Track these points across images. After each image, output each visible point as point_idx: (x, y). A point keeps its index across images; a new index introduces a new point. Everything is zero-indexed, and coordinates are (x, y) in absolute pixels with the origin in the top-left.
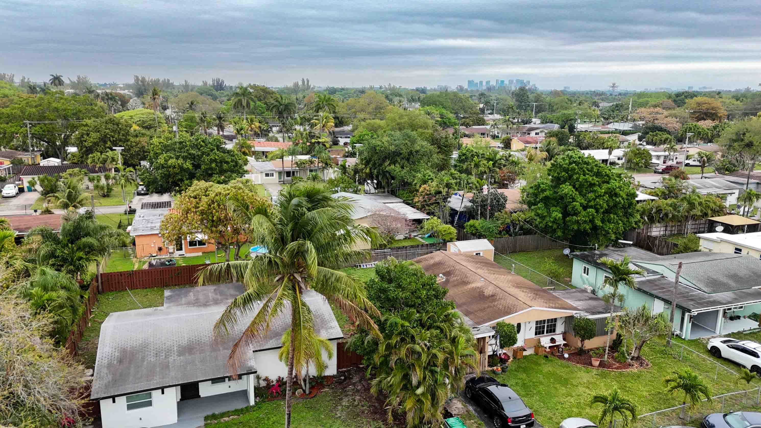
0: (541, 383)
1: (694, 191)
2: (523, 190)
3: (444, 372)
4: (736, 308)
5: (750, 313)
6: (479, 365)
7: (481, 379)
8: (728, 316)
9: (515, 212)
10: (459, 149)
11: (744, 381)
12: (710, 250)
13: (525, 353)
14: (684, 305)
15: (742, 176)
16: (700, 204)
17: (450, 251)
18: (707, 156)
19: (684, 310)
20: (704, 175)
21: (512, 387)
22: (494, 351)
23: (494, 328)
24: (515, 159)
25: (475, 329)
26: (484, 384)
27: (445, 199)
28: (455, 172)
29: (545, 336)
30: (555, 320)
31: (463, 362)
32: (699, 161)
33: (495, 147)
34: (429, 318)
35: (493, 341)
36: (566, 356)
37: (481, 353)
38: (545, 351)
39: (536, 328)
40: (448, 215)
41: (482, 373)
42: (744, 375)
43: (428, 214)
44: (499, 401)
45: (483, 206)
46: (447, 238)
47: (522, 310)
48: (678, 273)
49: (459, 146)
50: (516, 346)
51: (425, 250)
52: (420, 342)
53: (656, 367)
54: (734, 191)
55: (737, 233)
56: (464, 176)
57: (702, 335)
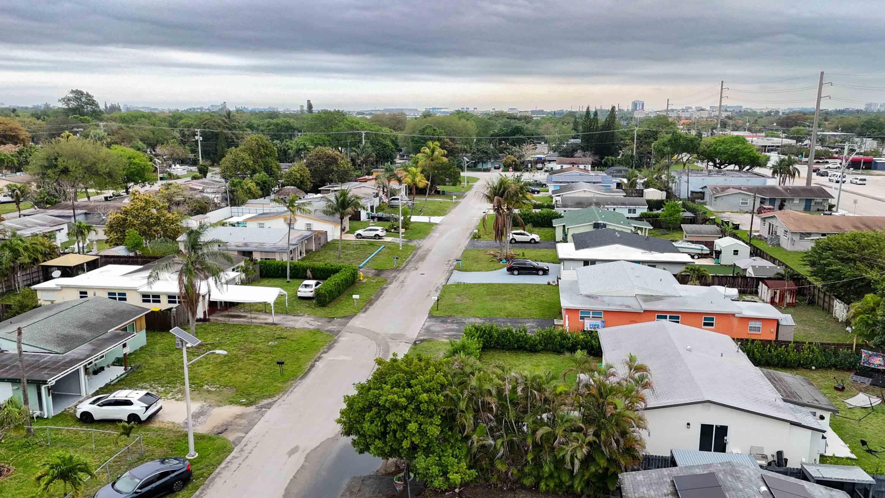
1: (14, 235)
4: (97, 359)
5: (112, 359)
8: (91, 371)
11: (124, 437)
12: (52, 302)
14: (37, 377)
15: (66, 207)
16: (26, 249)
18: (19, 189)
19: (38, 384)
20: (22, 212)
32: (11, 196)
42: (122, 430)
48: (19, 342)
53: (21, 468)
54: (62, 227)
55: (78, 275)
57: (67, 405)
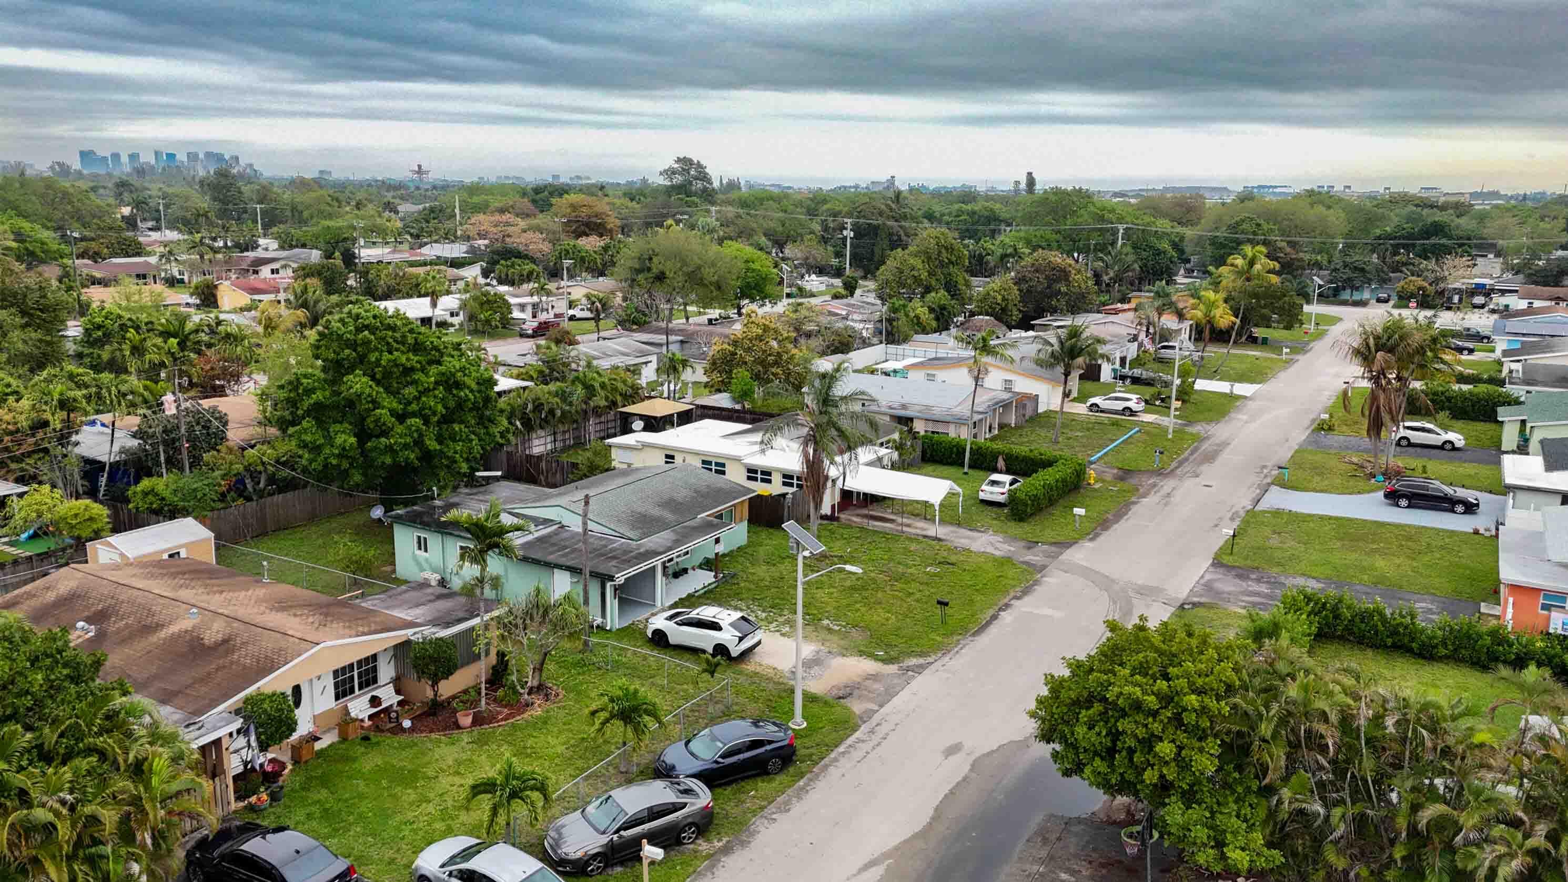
0: (361, 797)
1: (589, 365)
2: (263, 396)
3: (123, 851)
4: (679, 556)
5: (699, 559)
6: (213, 804)
7: (224, 835)
8: (670, 572)
9: (252, 447)
10: (82, 314)
11: (706, 676)
12: (629, 465)
13: (318, 746)
14: (602, 569)
15: (658, 331)
16: (603, 386)
17: (96, 561)
18: (600, 301)
19: (604, 578)
20: (602, 334)
21: (300, 827)
22: (246, 763)
23: (237, 712)
24: (233, 329)
25: (192, 728)
26: (230, 843)
27: (64, 438)
28: (81, 370)
29: (359, 696)
30: (374, 657)
31: (170, 813)
32: (590, 310)
33: (179, 305)
34: (62, 735)
35: (241, 741)
36: (407, 724)
37: (213, 776)
38: (362, 727)
39: (336, 685)
40: (77, 477)
41: (224, 820)
42: (705, 666)
43: (20, 480)
44: (273, 867)
45: (171, 444)
46: (85, 534)
47: (300, 655)
48: (585, 515)
49: (81, 306)
50: (295, 736)
51: (24, 574)
52: (45, 799)
53: (572, 695)
54: (649, 358)
55: (665, 430)
56: (106, 377)
57: (637, 616)
